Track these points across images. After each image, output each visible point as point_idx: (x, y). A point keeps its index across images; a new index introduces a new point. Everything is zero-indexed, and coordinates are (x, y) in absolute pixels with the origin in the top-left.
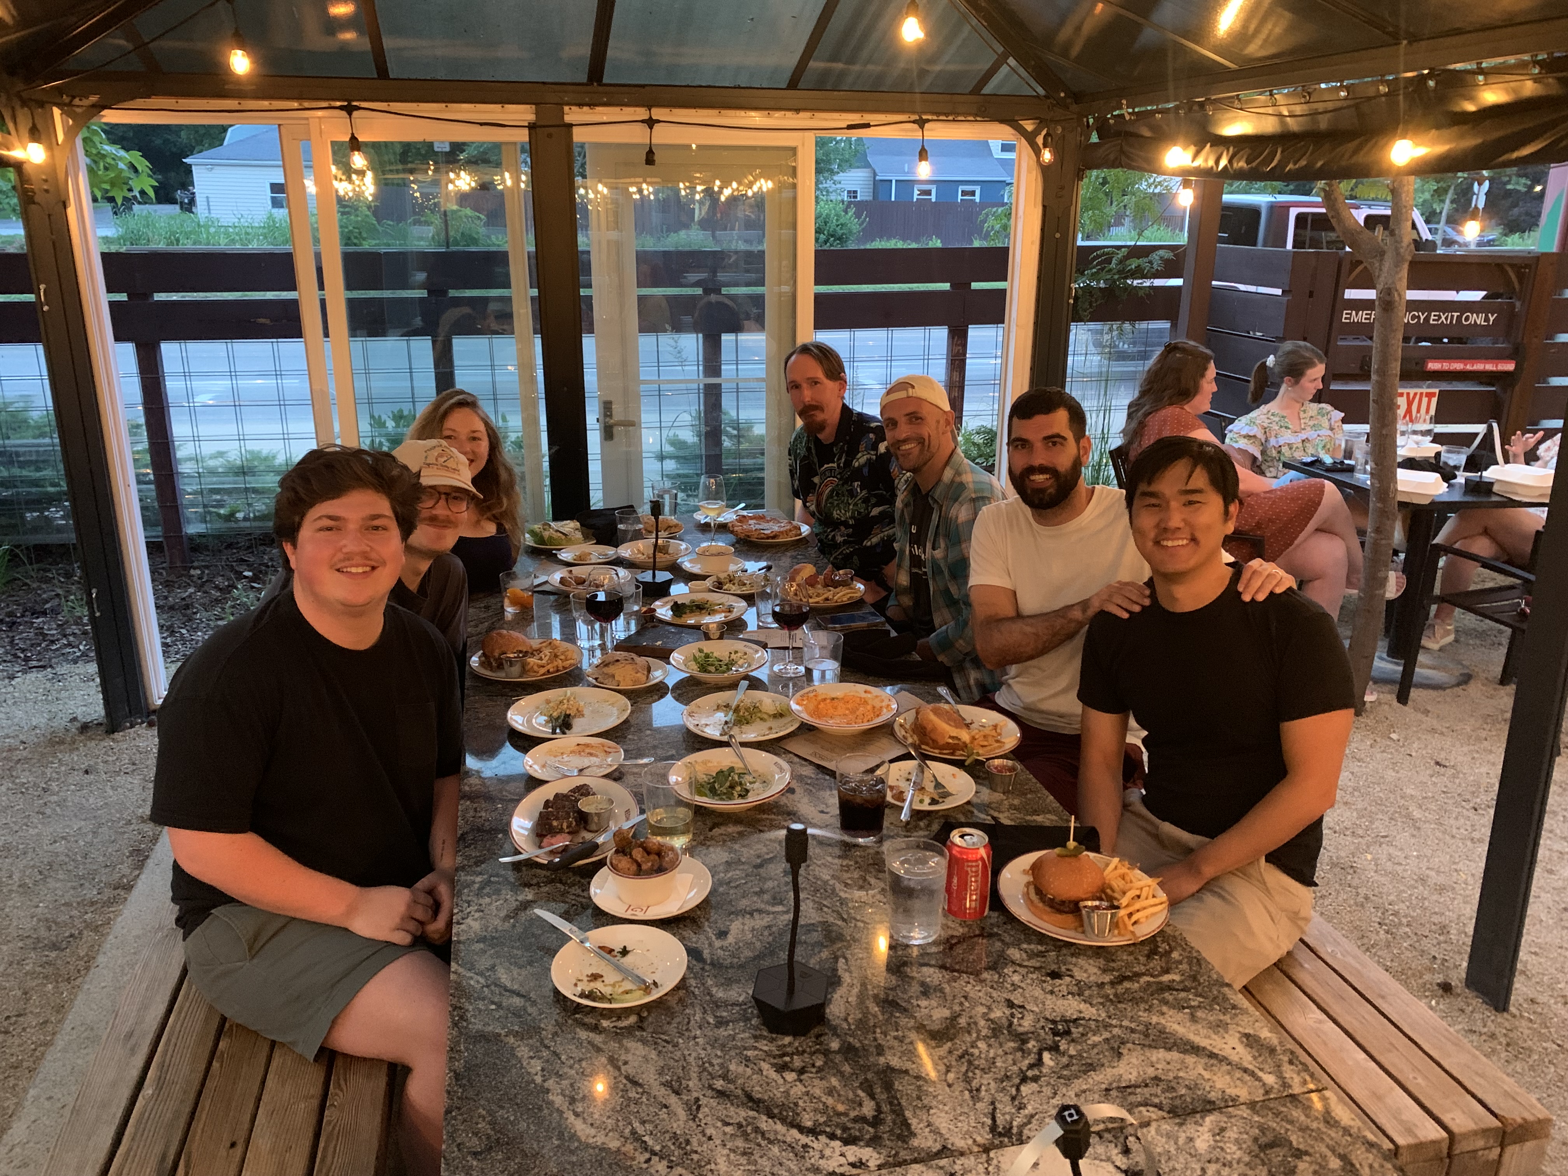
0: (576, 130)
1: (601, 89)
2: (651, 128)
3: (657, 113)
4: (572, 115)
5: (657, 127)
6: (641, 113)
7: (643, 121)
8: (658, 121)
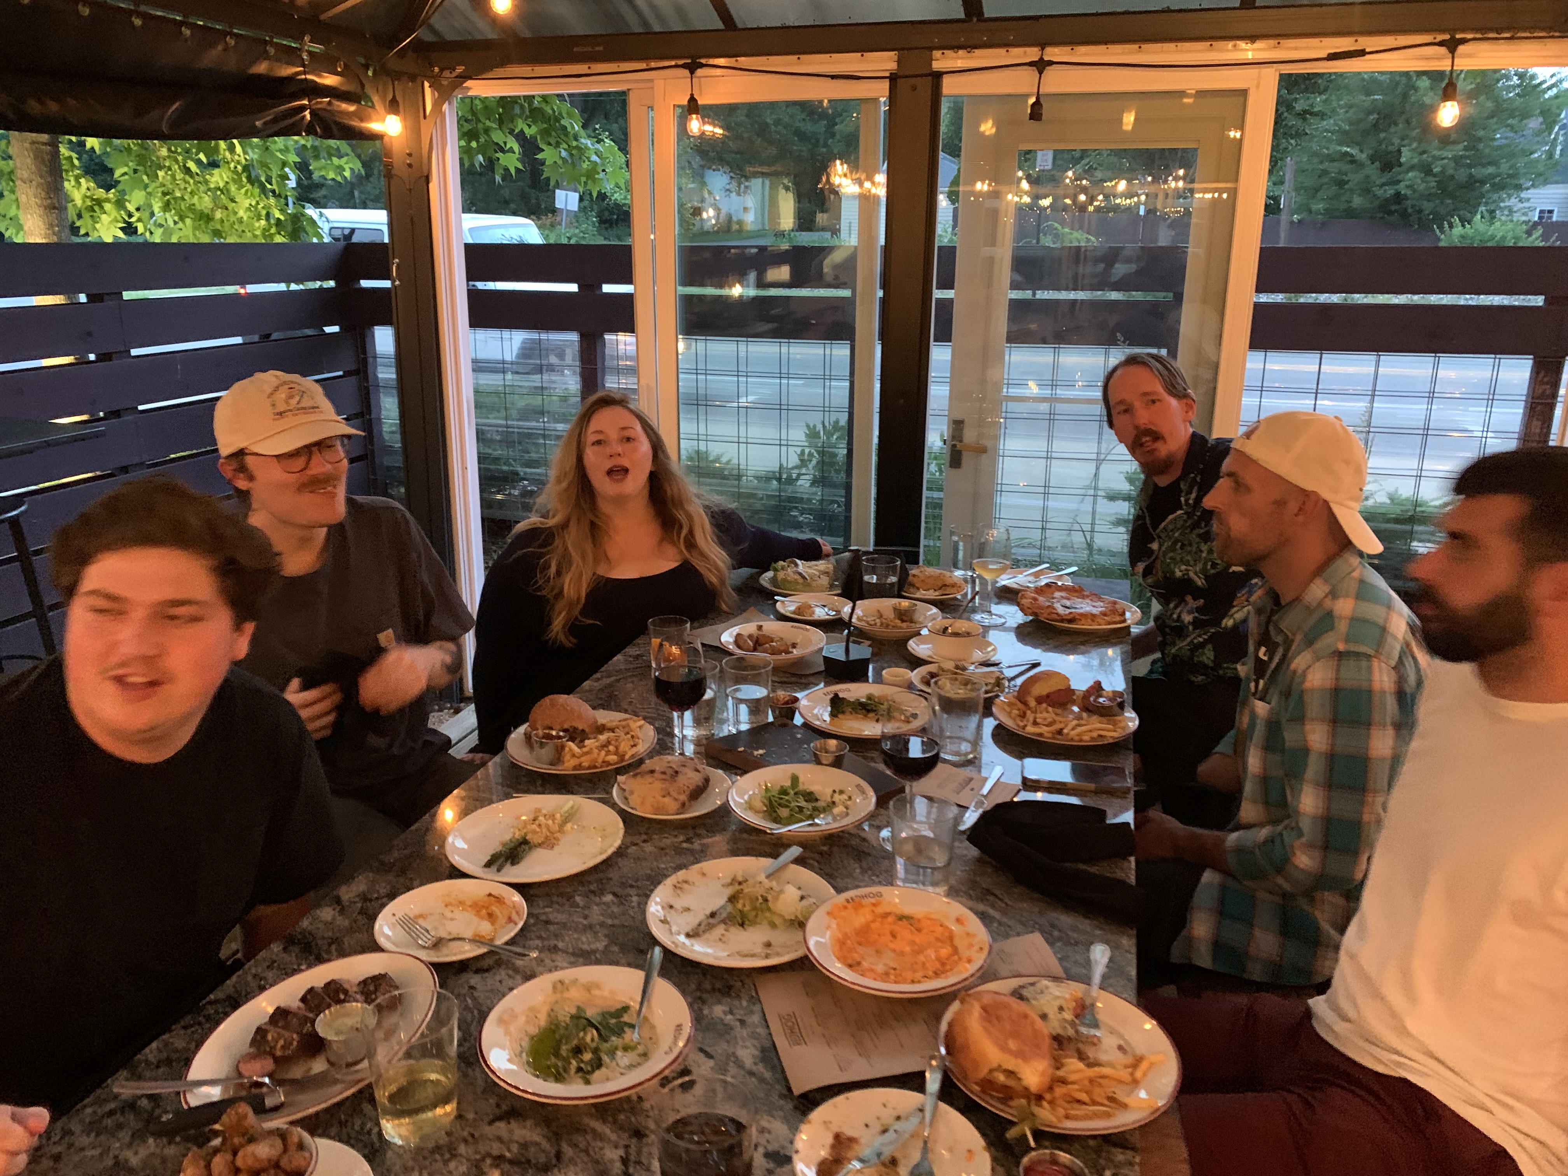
0: (946, 81)
1: (982, 25)
2: (1041, 73)
3: (1053, 53)
4: (942, 61)
5: (1049, 72)
6: (1032, 54)
7: (1031, 64)
8: (1051, 63)
